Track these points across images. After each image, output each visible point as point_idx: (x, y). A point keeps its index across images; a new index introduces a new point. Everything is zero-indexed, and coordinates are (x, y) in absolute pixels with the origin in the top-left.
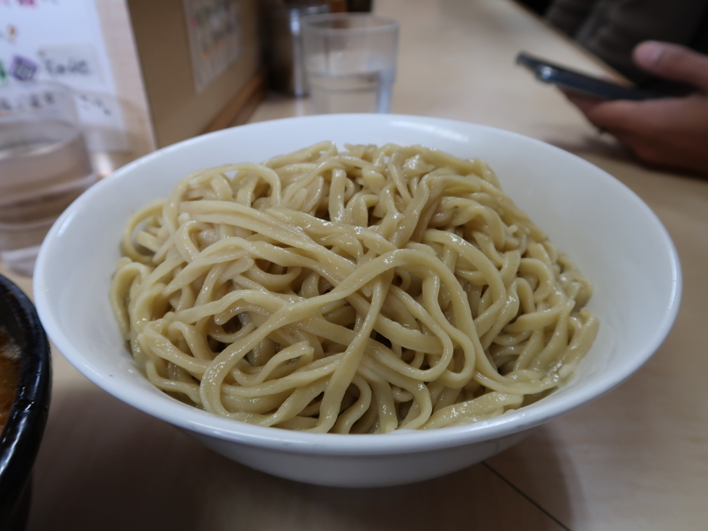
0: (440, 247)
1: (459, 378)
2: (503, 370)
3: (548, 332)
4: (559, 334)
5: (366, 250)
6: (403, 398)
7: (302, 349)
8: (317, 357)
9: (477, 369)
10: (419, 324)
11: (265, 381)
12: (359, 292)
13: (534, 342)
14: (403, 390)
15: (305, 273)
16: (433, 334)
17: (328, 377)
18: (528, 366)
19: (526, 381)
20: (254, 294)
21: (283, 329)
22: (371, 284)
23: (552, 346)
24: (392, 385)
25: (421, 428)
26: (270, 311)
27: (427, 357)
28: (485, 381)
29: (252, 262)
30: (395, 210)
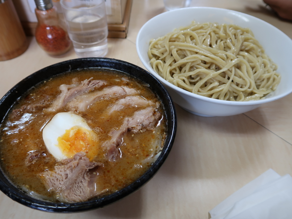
0: (244, 56)
1: (250, 90)
2: (258, 88)
3: (269, 79)
4: (271, 79)
5: (227, 58)
6: (236, 95)
7: (217, 84)
8: (219, 85)
9: (254, 89)
10: (240, 77)
11: (208, 91)
12: (229, 70)
13: (265, 81)
14: (236, 93)
15: (212, 64)
16: (244, 80)
17: (222, 90)
18: (263, 87)
19: (263, 91)
20: (202, 69)
21: (210, 79)
22: (231, 67)
23: (269, 83)
24: (233, 92)
25: (243, 101)
26: (206, 74)
27: (242, 85)
28: (255, 91)
29: (200, 61)
30: (233, 47)
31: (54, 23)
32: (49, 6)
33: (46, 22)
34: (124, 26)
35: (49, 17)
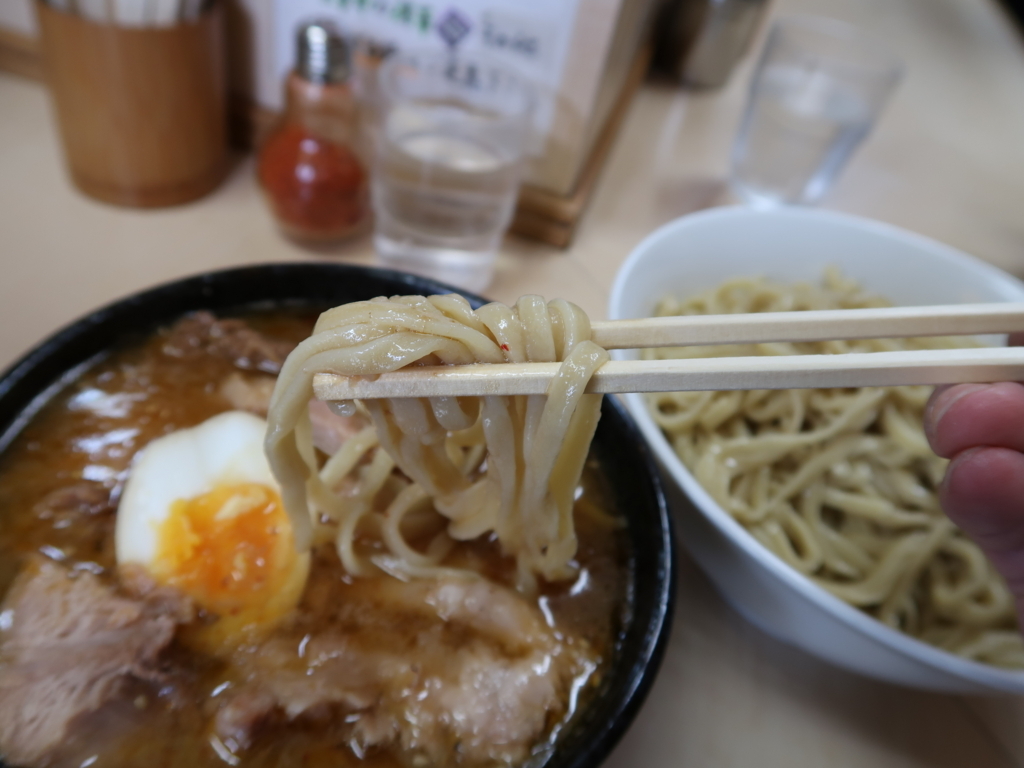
31: (339, 133)
32: (339, 73)
33: (311, 122)
34: (570, 208)
35: (326, 110)
